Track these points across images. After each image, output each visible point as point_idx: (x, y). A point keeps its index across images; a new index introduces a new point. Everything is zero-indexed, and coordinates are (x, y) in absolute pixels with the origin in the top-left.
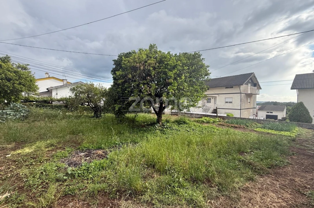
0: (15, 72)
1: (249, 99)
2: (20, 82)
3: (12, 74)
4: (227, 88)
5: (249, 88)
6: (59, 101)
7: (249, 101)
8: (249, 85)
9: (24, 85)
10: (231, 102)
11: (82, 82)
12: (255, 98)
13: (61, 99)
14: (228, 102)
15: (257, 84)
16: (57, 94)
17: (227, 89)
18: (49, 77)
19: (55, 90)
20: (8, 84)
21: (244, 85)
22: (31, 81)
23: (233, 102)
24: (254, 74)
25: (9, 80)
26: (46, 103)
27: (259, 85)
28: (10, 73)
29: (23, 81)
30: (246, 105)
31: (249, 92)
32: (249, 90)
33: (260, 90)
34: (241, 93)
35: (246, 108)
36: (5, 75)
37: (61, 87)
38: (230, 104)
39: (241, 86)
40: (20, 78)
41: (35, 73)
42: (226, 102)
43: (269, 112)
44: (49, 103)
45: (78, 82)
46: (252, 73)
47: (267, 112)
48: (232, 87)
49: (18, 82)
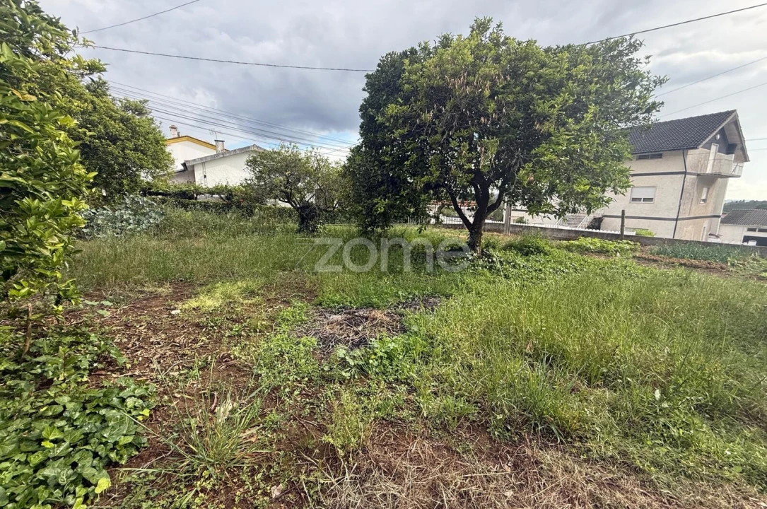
0: (124, 120)
1: (705, 190)
2: (135, 145)
3: (117, 126)
4: (641, 158)
5: (712, 157)
6: (212, 193)
7: (704, 197)
8: (714, 148)
9: (143, 152)
10: (651, 200)
11: (258, 147)
12: (725, 185)
13: (216, 188)
14: (640, 199)
15: (739, 146)
16: (205, 176)
17: (642, 161)
18: (179, 137)
19: (201, 167)
20: (112, 148)
21: (700, 150)
22: (157, 142)
23: (656, 200)
24: (736, 116)
25: (114, 139)
26: (186, 198)
27: (743, 150)
28: (113, 123)
29: (140, 143)
30: (693, 208)
31: (709, 171)
32: (711, 162)
33: (745, 163)
34: (685, 173)
35: (692, 216)
36: (105, 127)
37: (213, 159)
38: (647, 205)
39: (691, 152)
40: (135, 133)
41: (161, 123)
42: (634, 200)
43: (754, 230)
44: (191, 197)
45: (249, 147)
46: (728, 114)
47: (750, 230)
48: (660, 156)
49: (131, 145)
